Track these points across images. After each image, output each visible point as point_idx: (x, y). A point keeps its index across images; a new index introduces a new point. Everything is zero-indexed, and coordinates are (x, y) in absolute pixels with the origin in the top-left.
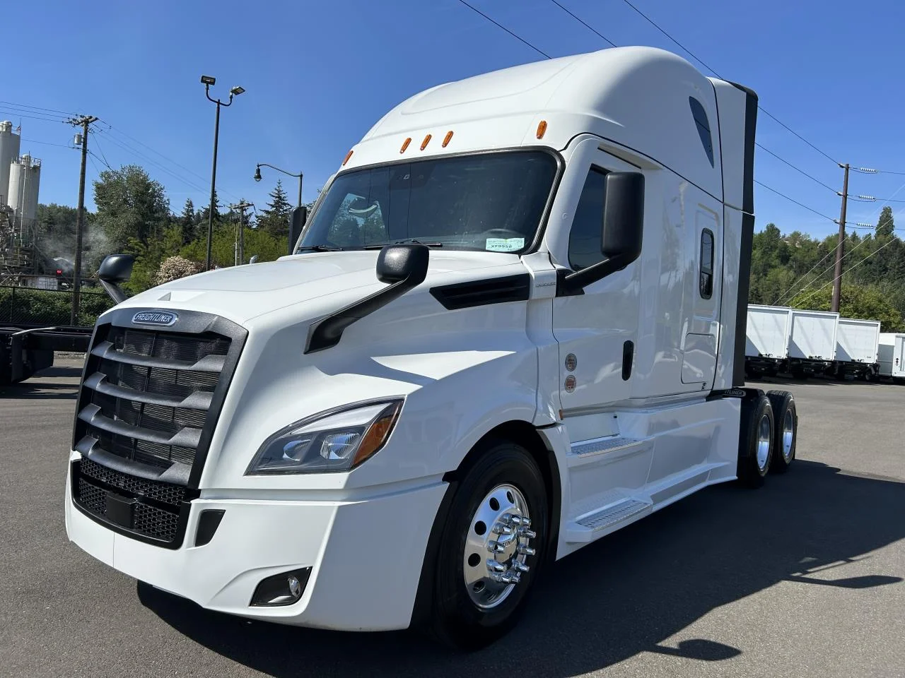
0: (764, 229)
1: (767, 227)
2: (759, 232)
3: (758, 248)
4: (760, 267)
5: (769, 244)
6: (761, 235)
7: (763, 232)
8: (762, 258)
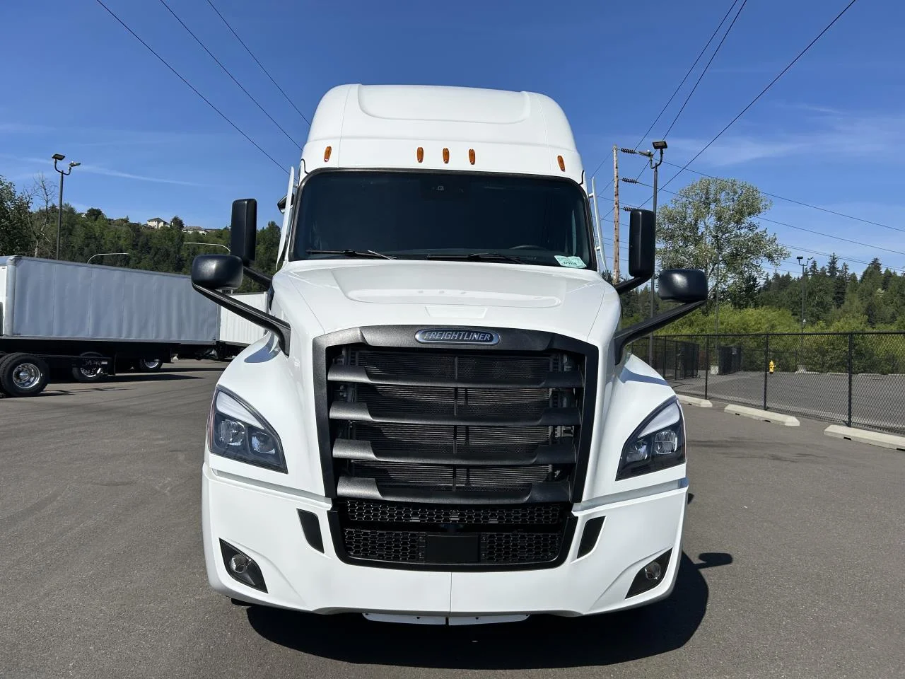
0: (266, 226)
1: (269, 224)
2: (261, 228)
3: (261, 243)
4: (264, 262)
5: (271, 240)
6: (263, 231)
7: (265, 228)
8: (266, 253)
